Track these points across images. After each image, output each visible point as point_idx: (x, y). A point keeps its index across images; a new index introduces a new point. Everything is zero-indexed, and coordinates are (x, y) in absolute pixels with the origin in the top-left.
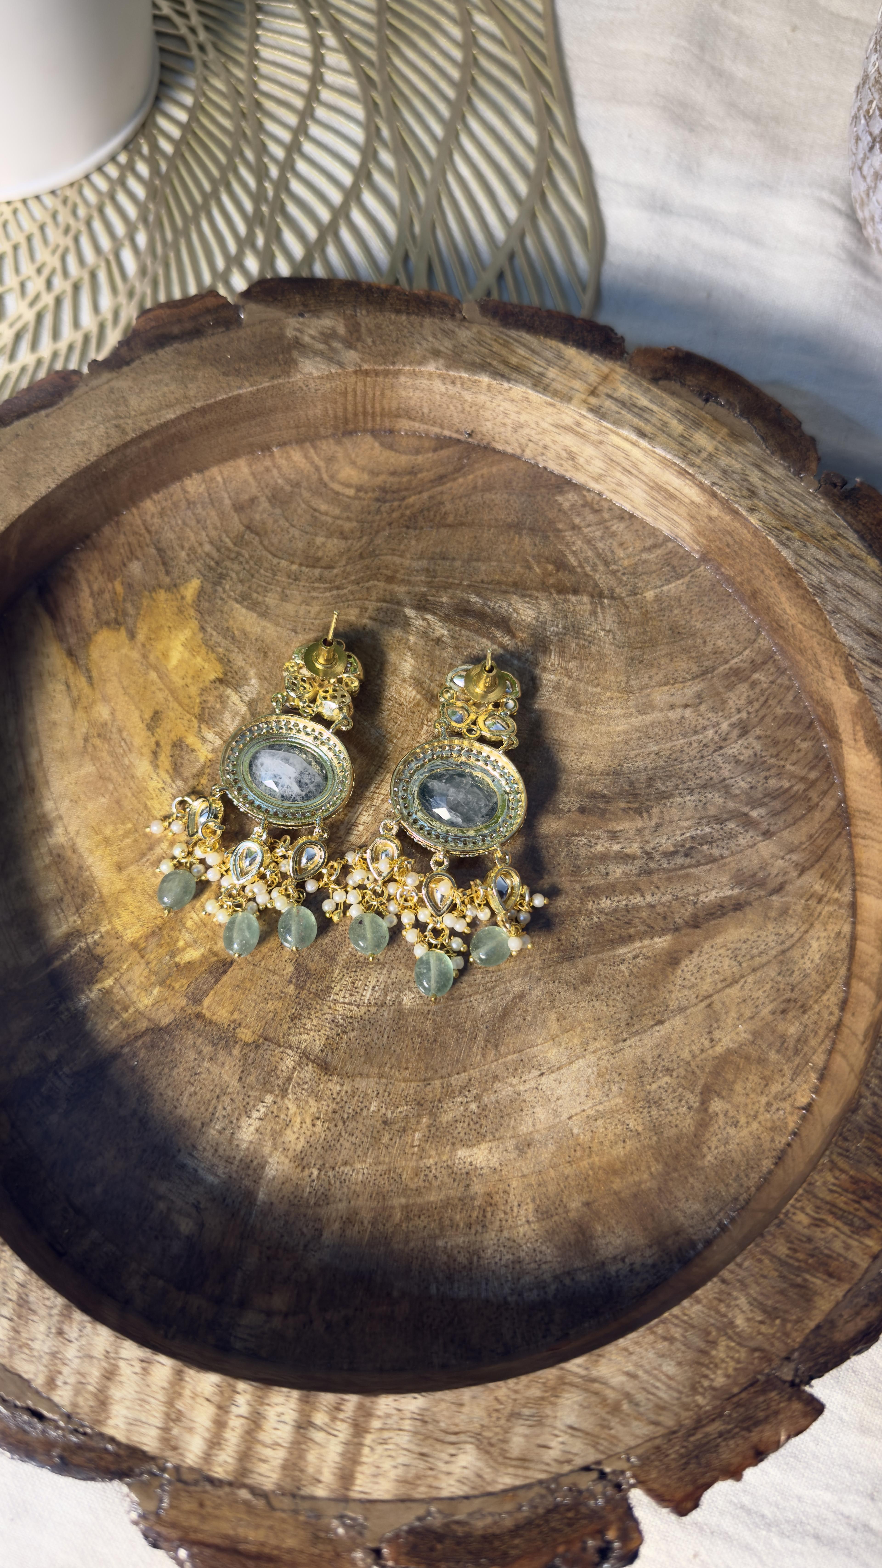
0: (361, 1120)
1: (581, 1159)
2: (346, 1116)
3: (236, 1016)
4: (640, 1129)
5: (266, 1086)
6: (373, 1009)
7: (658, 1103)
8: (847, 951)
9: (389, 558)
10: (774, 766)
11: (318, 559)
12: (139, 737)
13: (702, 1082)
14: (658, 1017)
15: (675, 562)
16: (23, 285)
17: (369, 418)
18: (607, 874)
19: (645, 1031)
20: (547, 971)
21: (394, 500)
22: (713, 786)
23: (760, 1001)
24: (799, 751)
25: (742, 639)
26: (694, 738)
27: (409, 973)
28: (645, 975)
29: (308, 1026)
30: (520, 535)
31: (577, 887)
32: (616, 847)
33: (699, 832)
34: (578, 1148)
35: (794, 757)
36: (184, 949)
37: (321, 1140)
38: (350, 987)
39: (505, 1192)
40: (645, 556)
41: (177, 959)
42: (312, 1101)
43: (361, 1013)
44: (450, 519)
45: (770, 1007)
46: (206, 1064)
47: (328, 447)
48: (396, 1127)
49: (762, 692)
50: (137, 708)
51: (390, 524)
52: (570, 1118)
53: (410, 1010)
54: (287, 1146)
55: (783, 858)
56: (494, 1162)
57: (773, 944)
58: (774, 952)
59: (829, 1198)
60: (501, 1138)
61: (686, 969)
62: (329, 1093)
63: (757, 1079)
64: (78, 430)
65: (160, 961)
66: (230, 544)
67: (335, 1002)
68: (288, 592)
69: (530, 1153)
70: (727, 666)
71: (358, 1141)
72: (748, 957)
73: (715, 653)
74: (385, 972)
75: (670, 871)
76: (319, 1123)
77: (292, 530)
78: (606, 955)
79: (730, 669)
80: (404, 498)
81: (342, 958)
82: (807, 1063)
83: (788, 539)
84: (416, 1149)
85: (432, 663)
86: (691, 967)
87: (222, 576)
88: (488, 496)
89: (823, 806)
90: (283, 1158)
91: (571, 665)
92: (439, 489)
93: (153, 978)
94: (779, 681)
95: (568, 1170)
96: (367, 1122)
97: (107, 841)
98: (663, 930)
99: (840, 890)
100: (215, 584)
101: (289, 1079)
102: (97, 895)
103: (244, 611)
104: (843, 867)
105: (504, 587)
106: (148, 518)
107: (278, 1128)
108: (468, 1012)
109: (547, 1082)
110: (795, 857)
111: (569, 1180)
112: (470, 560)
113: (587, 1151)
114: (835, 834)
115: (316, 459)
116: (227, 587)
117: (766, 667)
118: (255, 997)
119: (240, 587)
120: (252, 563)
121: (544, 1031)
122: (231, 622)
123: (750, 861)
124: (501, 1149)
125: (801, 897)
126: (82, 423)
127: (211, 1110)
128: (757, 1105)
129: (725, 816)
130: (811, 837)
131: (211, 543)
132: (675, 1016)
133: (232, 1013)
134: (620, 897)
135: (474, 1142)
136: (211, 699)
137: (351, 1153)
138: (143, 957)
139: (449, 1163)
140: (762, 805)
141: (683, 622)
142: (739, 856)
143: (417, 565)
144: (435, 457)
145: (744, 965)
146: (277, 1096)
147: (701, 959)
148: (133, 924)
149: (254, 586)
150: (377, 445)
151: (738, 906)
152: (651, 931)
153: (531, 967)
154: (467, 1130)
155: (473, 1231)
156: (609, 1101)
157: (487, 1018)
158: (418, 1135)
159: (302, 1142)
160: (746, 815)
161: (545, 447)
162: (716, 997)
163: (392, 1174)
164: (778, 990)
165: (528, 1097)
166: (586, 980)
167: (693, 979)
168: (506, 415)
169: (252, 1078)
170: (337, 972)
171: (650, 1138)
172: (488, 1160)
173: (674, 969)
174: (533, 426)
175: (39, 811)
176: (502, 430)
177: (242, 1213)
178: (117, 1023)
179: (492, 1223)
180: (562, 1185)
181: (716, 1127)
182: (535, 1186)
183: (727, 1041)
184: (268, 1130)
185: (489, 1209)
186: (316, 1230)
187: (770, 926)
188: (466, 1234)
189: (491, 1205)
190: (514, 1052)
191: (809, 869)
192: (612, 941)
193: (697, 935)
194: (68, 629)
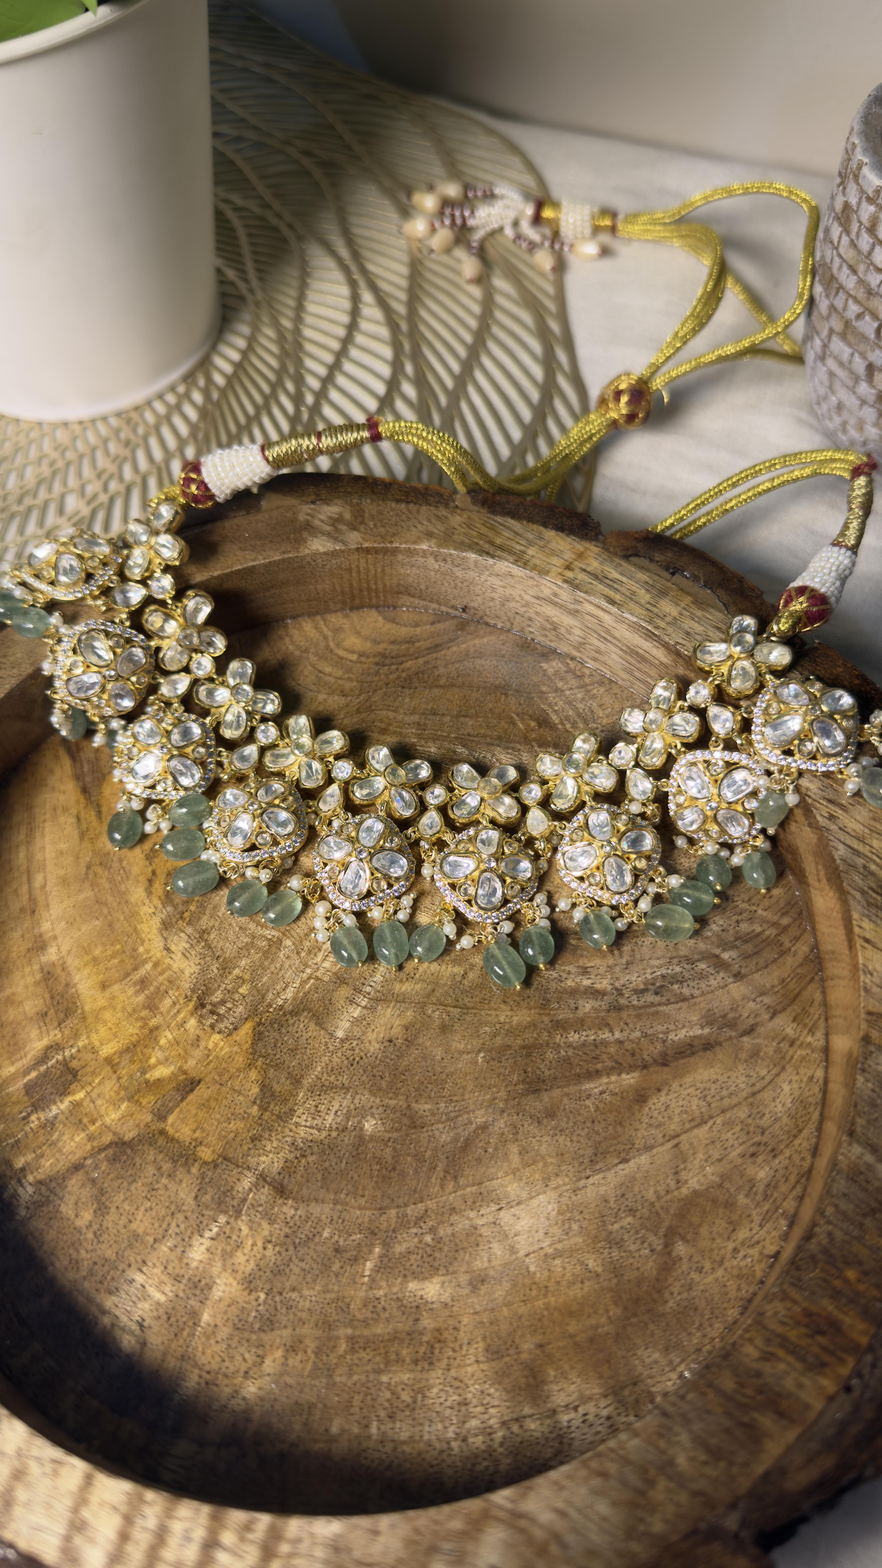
0: (312, 1246)
1: (537, 1298)
2: (297, 1241)
3: (198, 1134)
4: (599, 1270)
5: (220, 1205)
6: (334, 1134)
7: (619, 1244)
8: (820, 1095)
10: (745, 911)
12: (138, 866)
13: (666, 1224)
14: (623, 1155)
16: (83, 487)
17: (373, 594)
18: (577, 1008)
19: (609, 1169)
20: (511, 1103)
21: (392, 664)
23: (730, 1143)
24: (772, 898)
27: (372, 1099)
28: (611, 1112)
29: (268, 1148)
30: (506, 695)
31: (546, 1019)
32: (587, 983)
33: (669, 971)
34: (534, 1287)
35: (767, 904)
36: (155, 1066)
37: (271, 1264)
38: (313, 1110)
39: (455, 1328)
41: (148, 1076)
42: (265, 1224)
43: (322, 1137)
44: (443, 681)
45: (740, 1150)
46: (164, 1180)
47: (336, 619)
48: (347, 1255)
51: (387, 684)
52: (527, 1255)
53: (371, 1136)
54: (236, 1268)
55: (754, 1000)
56: (446, 1297)
57: (743, 1086)
58: (744, 1094)
59: (780, 1330)
60: (454, 1272)
61: (653, 1107)
62: (282, 1216)
63: (724, 1224)
65: (131, 1077)
67: (297, 1125)
69: (483, 1289)
71: (307, 1267)
72: (717, 1098)
74: (348, 1097)
75: (639, 1008)
76: (270, 1246)
78: (573, 1089)
80: (401, 663)
81: (307, 1081)
82: (777, 1209)
84: (366, 1279)
86: (658, 1106)
88: (479, 662)
89: (796, 951)
90: (231, 1280)
92: (434, 655)
93: (122, 1093)
95: (523, 1310)
96: (319, 1248)
97: (95, 961)
98: (631, 1066)
99: (813, 1034)
101: (244, 1200)
102: (79, 1011)
104: (816, 1012)
105: (489, 740)
107: (228, 1248)
108: (429, 1141)
109: (505, 1216)
110: (766, 1000)
111: (523, 1319)
112: (458, 716)
113: (543, 1292)
114: (809, 978)
115: (325, 629)
118: (218, 1116)
121: (505, 1164)
123: (721, 1002)
124: (453, 1284)
125: (773, 1040)
127: (164, 1226)
128: (723, 1251)
129: (696, 957)
130: (783, 980)
132: (640, 1155)
133: (194, 1131)
134: (589, 1032)
135: (427, 1275)
137: (300, 1279)
138: (115, 1072)
139: (400, 1295)
140: (734, 947)
142: (710, 996)
143: (408, 719)
144: (433, 629)
145: (713, 1105)
146: (231, 1216)
147: (669, 1097)
148: (110, 1041)
150: (380, 618)
151: (708, 1045)
152: (618, 1068)
153: (495, 1099)
154: (420, 1263)
155: (419, 1368)
156: (569, 1239)
157: (448, 1148)
158: (369, 1265)
159: (252, 1265)
160: (717, 956)
161: (530, 619)
162: (683, 1137)
163: (340, 1304)
164: (748, 1133)
165: (485, 1231)
166: (551, 1114)
167: (660, 1118)
168: (494, 590)
169: (208, 1197)
170: (301, 1095)
171: (610, 1280)
172: (440, 1295)
173: (641, 1107)
174: (518, 598)
175: (36, 931)
176: (491, 604)
177: (185, 1333)
178: (83, 1135)
179: (439, 1360)
180: (515, 1324)
181: (680, 1271)
182: (487, 1325)
183: (693, 1182)
184: (219, 1251)
185: (437, 1345)
186: (258, 1356)
187: (741, 1067)
188: (412, 1371)
189: (439, 1341)
190: (473, 1185)
191: (780, 1012)
192: (579, 1076)
193: (666, 1073)
194: (86, 770)
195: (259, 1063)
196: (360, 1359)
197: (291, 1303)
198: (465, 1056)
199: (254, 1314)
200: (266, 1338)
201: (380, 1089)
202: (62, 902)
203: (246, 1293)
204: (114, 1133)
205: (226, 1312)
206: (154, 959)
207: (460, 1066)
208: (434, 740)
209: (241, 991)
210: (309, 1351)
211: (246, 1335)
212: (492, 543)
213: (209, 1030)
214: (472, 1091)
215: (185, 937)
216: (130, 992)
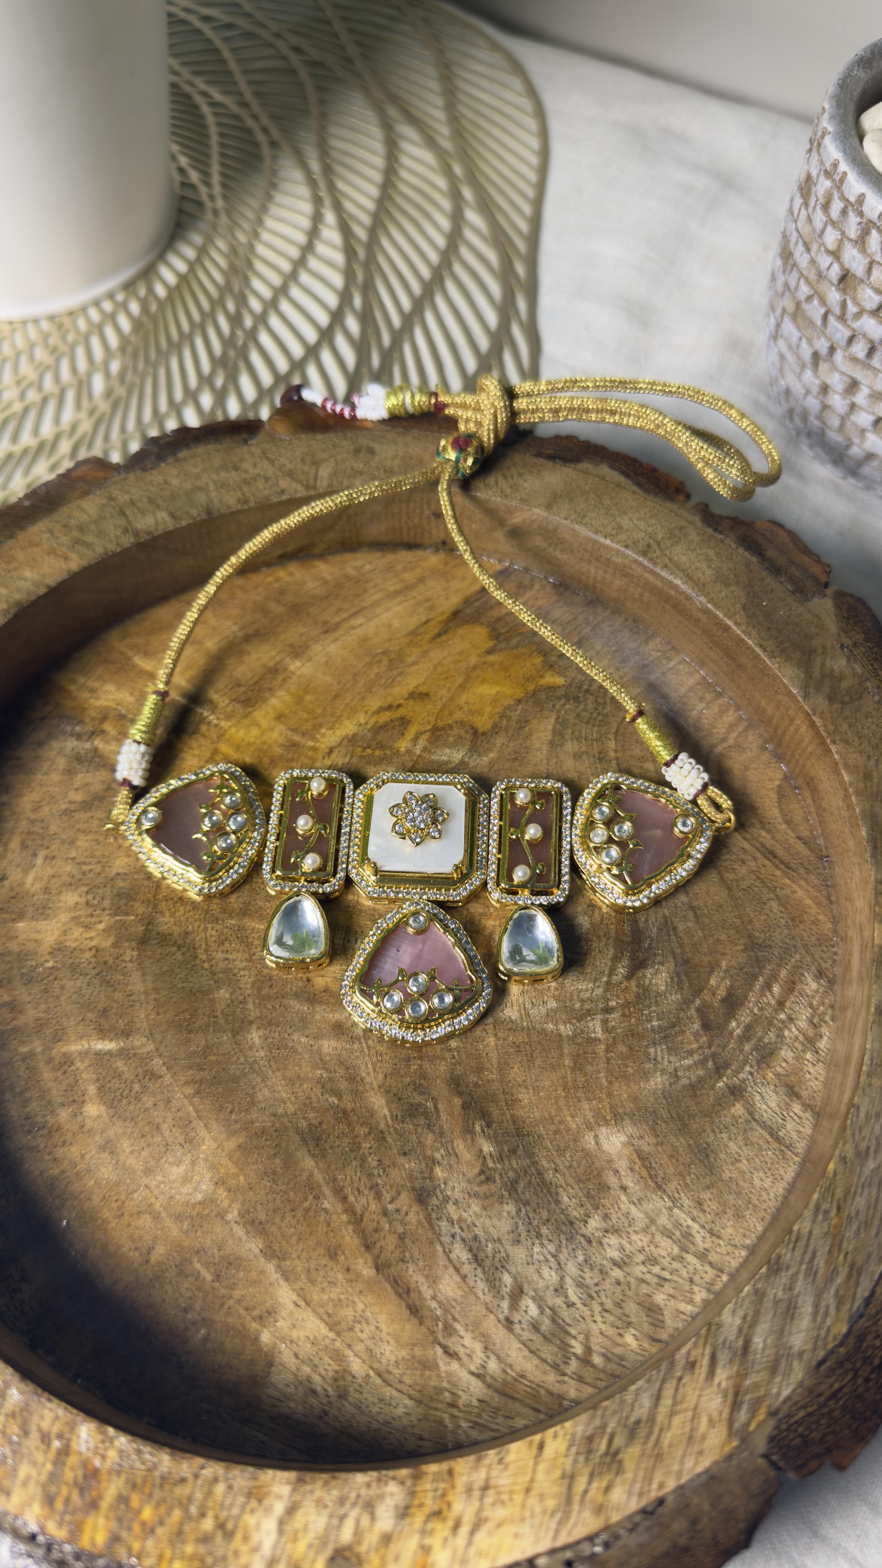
0: (103, 988)
1: (111, 1209)
2: (104, 974)
4: (153, 1262)
6: (206, 965)
10: (591, 1310)
12: (400, 691)
14: (270, 1251)
20: (285, 1120)
23: (318, 1363)
24: (620, 1335)
27: (248, 986)
30: (746, 950)
31: (382, 1125)
32: (438, 1156)
33: (484, 1243)
34: (120, 1203)
35: (611, 1332)
37: (78, 960)
38: (223, 938)
39: (64, 1142)
42: (111, 940)
43: (200, 956)
45: (314, 1376)
48: (103, 1021)
49: (675, 1272)
50: (426, 680)
52: (147, 1187)
53: (213, 999)
54: (69, 933)
55: (486, 1348)
56: (89, 1124)
57: (384, 1361)
60: (113, 1123)
61: (328, 1269)
62: (122, 952)
64: (630, 519)
68: (585, 757)
69: (105, 1155)
70: (690, 1221)
71: (84, 991)
72: (362, 1336)
73: (700, 1202)
76: (93, 952)
78: (319, 1178)
79: (688, 1225)
83: (826, 1212)
84: (86, 1046)
86: (332, 1274)
87: (576, 699)
88: (774, 904)
89: (565, 1382)
90: (57, 933)
91: (622, 1048)
92: (758, 855)
94: (696, 1289)
95: (96, 1199)
97: (300, 700)
98: (363, 1232)
100: (566, 696)
101: (127, 914)
102: (251, 709)
103: (550, 727)
105: (678, 951)
107: (83, 919)
109: (177, 1153)
110: (492, 1363)
111: (88, 1202)
113: (119, 1213)
114: (538, 1406)
116: (568, 706)
117: (708, 1268)
119: (571, 717)
120: (600, 718)
121: (224, 1136)
122: (534, 722)
123: (470, 1311)
124: (102, 1126)
125: (449, 1382)
126: (639, 519)
127: (87, 860)
129: (514, 1267)
130: (523, 1376)
132: (276, 1270)
135: (105, 1099)
136: (456, 731)
137: (72, 990)
139: (81, 1081)
140: (540, 1307)
141: (722, 1157)
142: (473, 1296)
144: (792, 841)
145: (351, 1333)
146: (111, 909)
147: (345, 1284)
149: (578, 728)
150: (778, 783)
151: (415, 1311)
152: (356, 1220)
153: (284, 1102)
154: (114, 1088)
156: (172, 1222)
157: (223, 1074)
158: (100, 1044)
159: (74, 945)
160: (523, 1292)
161: (846, 936)
162: (308, 1311)
163: (60, 1033)
164: (335, 1380)
165: (157, 1139)
167: (319, 1279)
168: (851, 879)
170: (233, 922)
171: (146, 1275)
172: (90, 1118)
173: (324, 1256)
174: (854, 909)
175: (310, 642)
176: (843, 886)
177: (5, 916)
180: (81, 1196)
182: (75, 1170)
183: (265, 1334)
184: (79, 913)
187: (404, 1353)
189: (50, 1132)
190: (197, 1112)
191: (484, 1382)
192: (335, 1180)
193: (368, 1272)
194: (477, 604)
197: (50, 991)
198: (317, 1057)
199: (34, 964)
200: (17, 983)
201: (259, 990)
202: (344, 648)
203: (50, 950)
205: (29, 940)
206: (318, 745)
207: (306, 1056)
210: (15, 1022)
211: (16, 964)
214: (284, 1078)
215: (347, 760)
216: (281, 740)
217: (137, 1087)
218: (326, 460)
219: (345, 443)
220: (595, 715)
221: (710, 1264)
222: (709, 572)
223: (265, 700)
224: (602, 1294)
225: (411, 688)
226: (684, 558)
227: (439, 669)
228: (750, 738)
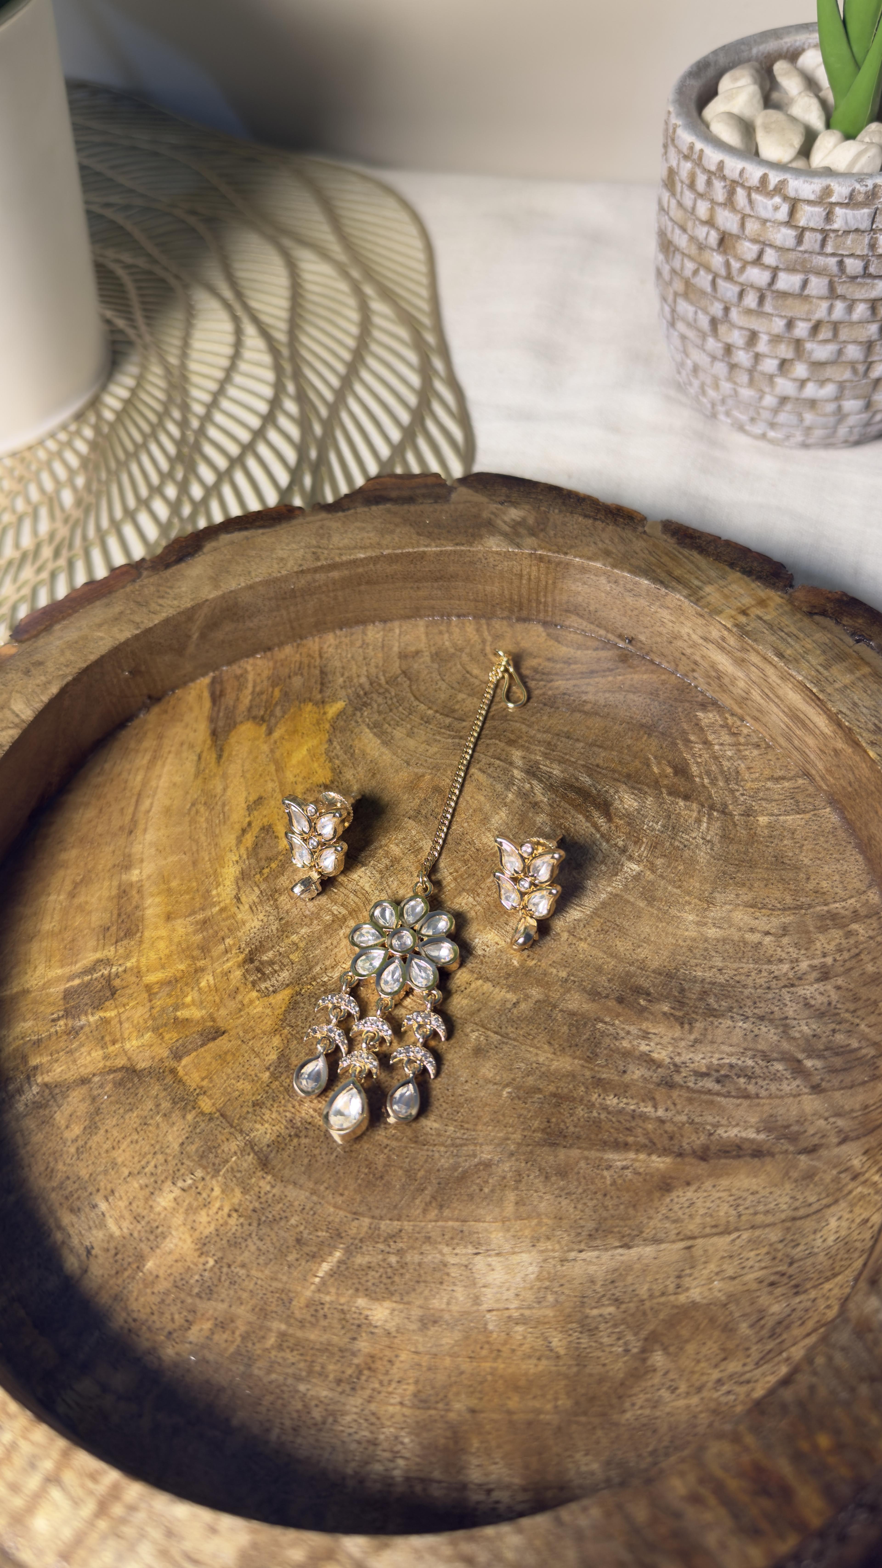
0: (276, 1229)
1: (484, 1359)
2: (263, 1218)
3: (205, 1083)
4: (562, 1352)
5: (202, 1159)
7: (592, 1331)
8: (871, 1243)
9: (518, 725)
10: (847, 1021)
11: (454, 711)
12: (237, 814)
13: (650, 1327)
14: (626, 1240)
15: (800, 797)
17: (542, 608)
18: (625, 1072)
19: (606, 1250)
20: (524, 1149)
22: (771, 1021)
23: (750, 1263)
25: (850, 887)
26: (765, 967)
28: (628, 1191)
29: (266, 1117)
30: (650, 735)
31: (588, 1074)
32: (644, 1048)
33: (740, 1062)
34: (486, 1346)
35: (872, 1019)
36: (188, 1006)
37: (230, 1234)
39: (390, 1361)
40: (769, 784)
41: (179, 1014)
42: (238, 1192)
45: (758, 1274)
46: (158, 1118)
47: (500, 626)
49: (857, 944)
50: (247, 790)
52: (489, 1311)
54: (196, 1225)
55: (826, 1119)
56: (391, 1326)
57: (784, 1207)
58: (783, 1216)
59: (720, 1474)
60: (408, 1303)
61: (676, 1200)
62: (257, 1189)
63: (715, 1348)
64: (282, 549)
65: (163, 1010)
66: (383, 680)
68: (415, 730)
69: (432, 1331)
70: (826, 908)
71: (264, 1248)
72: (751, 1211)
73: (816, 892)
75: (694, 1091)
76: (235, 1215)
77: (440, 683)
78: (593, 1154)
79: (828, 912)
80: (552, 681)
82: (780, 1353)
84: (317, 1280)
85: (522, 822)
86: (683, 1200)
87: (365, 704)
90: (187, 1236)
91: (660, 862)
92: (587, 680)
93: (150, 1022)
95: (466, 1366)
97: (170, 891)
98: (665, 1150)
101: (226, 1161)
102: (139, 935)
103: (371, 735)
105: (616, 775)
106: (325, 646)
107: (195, 1204)
108: (426, 1161)
109: (480, 1263)
110: (840, 1122)
111: (463, 1376)
112: (592, 745)
113: (495, 1353)
115: (486, 633)
116: (366, 714)
117: (869, 921)
118: (230, 1071)
119: (376, 717)
120: (395, 700)
121: (498, 1210)
122: (356, 743)
123: (788, 1111)
124: (403, 1315)
125: (835, 1167)
126: (288, 544)
127: (143, 1163)
128: (705, 1378)
129: (775, 1055)
130: (867, 1107)
131: (368, 677)
132: (647, 1245)
133: (203, 1079)
134: (630, 1100)
135: (379, 1296)
137: (253, 1258)
138: (150, 1001)
139: (345, 1308)
140: (819, 1057)
141: (790, 854)
142: (778, 1101)
144: (594, 654)
145: (743, 1218)
146: (208, 1173)
147: (698, 1195)
148: (156, 970)
149: (389, 719)
150: (546, 634)
151: (758, 1153)
152: (651, 1147)
153: (508, 1139)
154: (377, 1282)
155: (340, 1389)
156: (540, 1308)
157: (442, 1174)
158: (325, 1267)
159: (212, 1228)
160: (799, 1061)
161: (696, 663)
162: (700, 1241)
163: (283, 1296)
164: (774, 1258)
165: (454, 1272)
166: (562, 1173)
167: (680, 1213)
168: (663, 624)
169: (193, 1148)
171: (570, 1367)
172: (386, 1321)
173: (663, 1195)
174: (686, 637)
175: (127, 850)
176: (659, 640)
177: (126, 1274)
178: (100, 1052)
179: (363, 1388)
180: (453, 1379)
181: (649, 1383)
182: (424, 1369)
183: (696, 1293)
184: (185, 1204)
185: (366, 1372)
186: (187, 1321)
187: (788, 1186)
188: (332, 1390)
189: (370, 1369)
190: (457, 1220)
191: (852, 1140)
192: (605, 1143)
193: (702, 1168)
194: (221, 714)
195: (286, 1031)
196: (284, 1359)
197: (236, 1278)
198: (490, 1086)
199: (197, 1277)
200: (202, 1305)
202: (159, 829)
203: (197, 1254)
204: (129, 1059)
205: (171, 1267)
206: (222, 905)
207: (482, 1094)
208: (560, 762)
209: (291, 956)
210: (238, 1333)
211: (182, 1295)
212: (669, 574)
213: (250, 986)
214: (486, 1124)
215: (257, 892)
216: (191, 929)
217: (393, 1259)
218: (9, 699)
219: (10, 676)
220: (390, 702)
221: (866, 917)
222: (372, 535)
223: (142, 919)
224: (839, 1006)
225: (244, 806)
226: (346, 541)
227: (248, 775)
228: (497, 626)
